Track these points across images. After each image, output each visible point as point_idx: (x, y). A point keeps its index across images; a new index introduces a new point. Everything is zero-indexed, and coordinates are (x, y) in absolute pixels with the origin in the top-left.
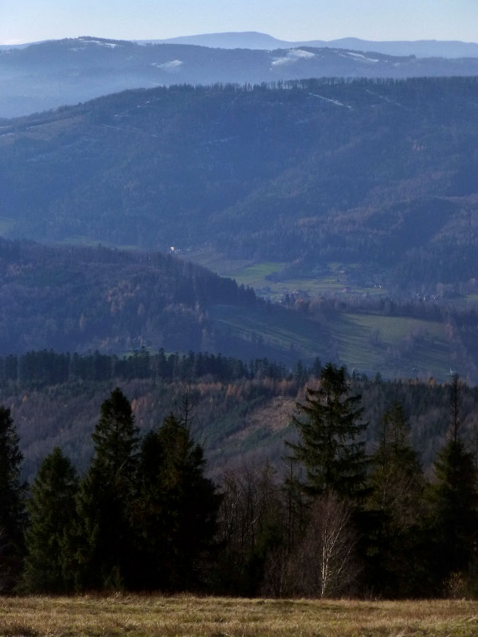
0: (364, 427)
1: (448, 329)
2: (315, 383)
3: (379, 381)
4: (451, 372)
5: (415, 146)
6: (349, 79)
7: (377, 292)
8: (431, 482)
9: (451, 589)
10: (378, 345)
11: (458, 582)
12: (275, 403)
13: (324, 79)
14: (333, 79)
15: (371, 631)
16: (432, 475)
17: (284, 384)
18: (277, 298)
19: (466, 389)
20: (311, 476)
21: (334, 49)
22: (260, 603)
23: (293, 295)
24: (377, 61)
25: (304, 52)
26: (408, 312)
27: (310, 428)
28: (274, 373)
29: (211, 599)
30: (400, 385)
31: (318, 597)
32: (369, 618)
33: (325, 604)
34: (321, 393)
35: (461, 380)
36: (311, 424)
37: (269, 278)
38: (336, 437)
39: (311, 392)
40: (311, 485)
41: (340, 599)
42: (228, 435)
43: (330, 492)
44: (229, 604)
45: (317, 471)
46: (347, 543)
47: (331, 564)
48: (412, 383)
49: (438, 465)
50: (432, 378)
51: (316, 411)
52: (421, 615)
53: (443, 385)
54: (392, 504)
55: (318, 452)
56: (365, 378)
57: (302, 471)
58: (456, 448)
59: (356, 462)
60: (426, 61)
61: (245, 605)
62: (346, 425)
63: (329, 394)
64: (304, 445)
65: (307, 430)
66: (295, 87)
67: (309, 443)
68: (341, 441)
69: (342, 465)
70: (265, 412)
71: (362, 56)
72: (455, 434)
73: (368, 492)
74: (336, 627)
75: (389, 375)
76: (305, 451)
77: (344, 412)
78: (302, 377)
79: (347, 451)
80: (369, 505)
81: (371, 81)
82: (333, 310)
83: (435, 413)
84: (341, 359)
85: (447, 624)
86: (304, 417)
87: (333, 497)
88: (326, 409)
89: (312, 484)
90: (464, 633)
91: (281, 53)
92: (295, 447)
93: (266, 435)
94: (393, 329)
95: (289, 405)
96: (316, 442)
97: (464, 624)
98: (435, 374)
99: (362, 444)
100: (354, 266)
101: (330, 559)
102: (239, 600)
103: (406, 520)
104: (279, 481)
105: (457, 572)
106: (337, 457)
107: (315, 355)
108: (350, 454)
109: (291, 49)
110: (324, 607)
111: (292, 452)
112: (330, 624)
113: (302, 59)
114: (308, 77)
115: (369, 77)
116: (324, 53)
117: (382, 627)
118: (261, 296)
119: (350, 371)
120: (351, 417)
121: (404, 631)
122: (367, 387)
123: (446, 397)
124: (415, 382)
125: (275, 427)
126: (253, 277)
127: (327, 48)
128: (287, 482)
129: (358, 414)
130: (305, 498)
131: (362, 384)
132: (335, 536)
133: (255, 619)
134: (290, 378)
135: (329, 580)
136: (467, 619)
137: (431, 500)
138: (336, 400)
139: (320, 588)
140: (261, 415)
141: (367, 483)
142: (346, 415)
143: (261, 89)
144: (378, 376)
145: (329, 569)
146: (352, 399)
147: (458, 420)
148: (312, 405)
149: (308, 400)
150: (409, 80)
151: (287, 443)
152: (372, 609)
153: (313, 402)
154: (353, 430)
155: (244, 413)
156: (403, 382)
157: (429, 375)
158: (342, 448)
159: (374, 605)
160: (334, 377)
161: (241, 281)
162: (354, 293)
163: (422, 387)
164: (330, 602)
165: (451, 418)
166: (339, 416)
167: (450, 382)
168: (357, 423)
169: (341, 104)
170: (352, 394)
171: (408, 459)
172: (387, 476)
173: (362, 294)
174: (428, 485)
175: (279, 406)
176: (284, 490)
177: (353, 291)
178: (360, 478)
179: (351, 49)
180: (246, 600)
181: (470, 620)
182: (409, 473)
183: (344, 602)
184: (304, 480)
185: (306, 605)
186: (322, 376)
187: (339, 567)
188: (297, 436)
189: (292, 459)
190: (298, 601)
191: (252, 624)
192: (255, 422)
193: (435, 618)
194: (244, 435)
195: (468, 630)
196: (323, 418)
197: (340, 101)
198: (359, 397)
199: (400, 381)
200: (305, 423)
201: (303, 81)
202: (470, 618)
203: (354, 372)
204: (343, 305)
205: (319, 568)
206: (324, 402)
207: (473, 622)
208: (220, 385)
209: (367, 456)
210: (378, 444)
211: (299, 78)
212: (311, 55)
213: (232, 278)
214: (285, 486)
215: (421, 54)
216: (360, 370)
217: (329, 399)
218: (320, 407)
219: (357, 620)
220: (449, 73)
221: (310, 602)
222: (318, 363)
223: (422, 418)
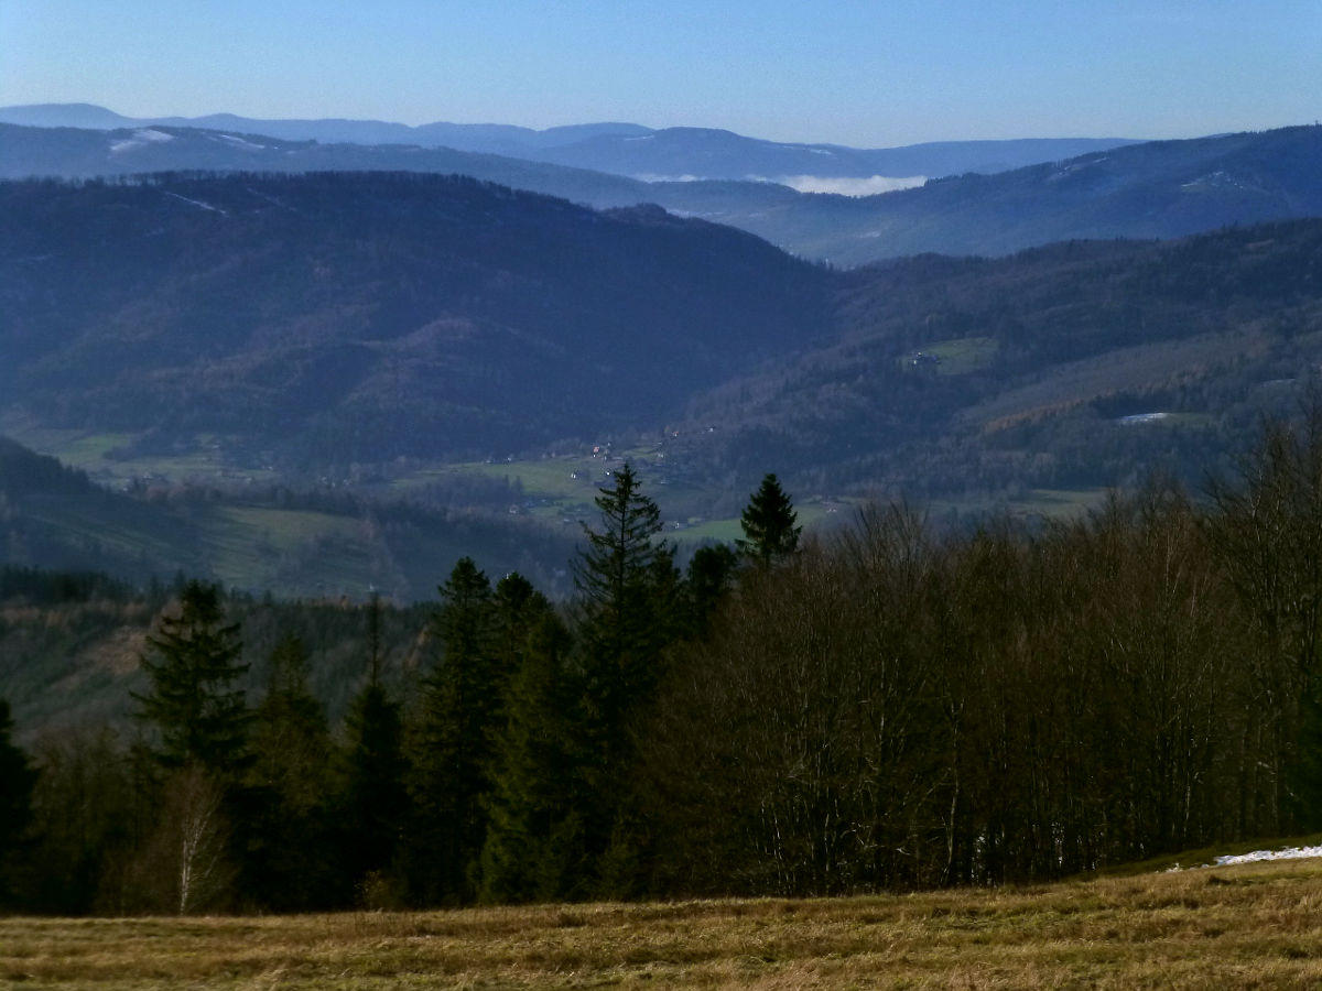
0: (245, 669)
1: (368, 527)
2: (175, 607)
3: (268, 602)
4: (371, 588)
5: (317, 270)
6: (222, 172)
7: (264, 475)
8: (340, 745)
9: (367, 894)
10: (268, 551)
11: (377, 886)
12: (118, 636)
13: (186, 172)
14: (200, 172)
15: (238, 965)
16: (341, 736)
17: (131, 609)
18: (121, 484)
19: (392, 611)
20: (168, 741)
21: (202, 130)
22: (88, 925)
23: (144, 480)
24: (262, 147)
25: (155, 132)
26: (311, 503)
27: (166, 673)
28: (117, 592)
29: (17, 920)
30: (298, 607)
31: (174, 912)
32: (239, 945)
33: (180, 924)
34: (182, 621)
35: (384, 601)
36: (167, 666)
37: (108, 456)
38: (204, 685)
39: (168, 621)
40: (169, 754)
41: (203, 915)
42: (49, 682)
43: (195, 761)
44: (43, 928)
45: (176, 732)
46: (218, 833)
47: (197, 864)
48: (316, 604)
49: (351, 722)
50: (344, 597)
51: (175, 648)
52: (313, 939)
53: (360, 607)
54: (284, 778)
55: (177, 706)
56: (248, 598)
57: (154, 735)
58: (375, 693)
59: (232, 719)
60: (330, 148)
61: (66, 927)
62: (218, 665)
63: (193, 622)
64: (156, 696)
65: (161, 676)
66: (145, 184)
67: (164, 694)
68: (211, 690)
69: (213, 724)
70: (103, 649)
71: (241, 140)
72: (374, 677)
73: (250, 761)
74: (189, 961)
75: (283, 594)
76: (159, 705)
77: (216, 649)
78: (158, 596)
79: (220, 704)
80: (251, 779)
81: (254, 175)
82: (203, 502)
83: (349, 646)
84: (215, 571)
85: (347, 952)
86: (159, 658)
87: (199, 770)
88: (190, 644)
89: (167, 751)
90: (370, 964)
91: (123, 134)
92: (143, 700)
93: (104, 682)
94: (290, 528)
95: (137, 638)
96: (175, 693)
97: (371, 951)
98: (347, 590)
99: (241, 693)
100: (233, 438)
101: (194, 857)
102: (58, 921)
103: (304, 798)
104: (121, 748)
105: (374, 870)
106: (204, 713)
107: (177, 566)
108: (224, 708)
109: (139, 128)
110: (180, 927)
111: (141, 708)
112: (181, 956)
113: (155, 144)
114: (164, 168)
115: (250, 170)
116: (187, 135)
117: (252, 960)
118: (97, 482)
119: (229, 588)
120: (226, 655)
121: (284, 965)
122: (252, 612)
123: (363, 624)
124: (321, 604)
125: (118, 671)
126: (86, 454)
127: (190, 128)
128: (134, 749)
129: (236, 651)
130: (160, 772)
131: (245, 607)
132: (201, 824)
133: (73, 952)
134: (140, 600)
135: (192, 886)
136: (375, 944)
137: (339, 770)
138: (205, 632)
139: (178, 898)
140: (97, 655)
141: (247, 748)
142: (218, 653)
143: (95, 186)
144: (268, 595)
145: (192, 872)
146: (229, 631)
147: (378, 656)
148: (169, 640)
149: (162, 632)
150: (308, 174)
151: (132, 694)
152: (249, 930)
153: (171, 636)
154: (229, 674)
155: (73, 651)
156: (303, 603)
157: (341, 593)
158: (213, 701)
159: (252, 922)
160: (202, 600)
161: (67, 459)
162: (233, 477)
163: (330, 610)
164: (190, 921)
165: (369, 653)
166: (207, 654)
167: (368, 601)
168: (235, 663)
169: (210, 208)
170: (225, 624)
171: (306, 714)
172: (277, 738)
173: (244, 478)
174: (336, 749)
175: (124, 640)
176: (128, 760)
177: (231, 474)
178: (238, 742)
179: (225, 129)
180: (69, 921)
181: (380, 945)
182: (309, 732)
183: (209, 920)
184: (158, 746)
185: (155, 925)
186: (184, 599)
187: (206, 868)
188: (147, 684)
189: (142, 716)
190: (143, 920)
191: (68, 960)
192: (90, 664)
193: (330, 945)
194: (73, 682)
195: (375, 961)
196: (186, 657)
197: (211, 204)
198: (238, 627)
199: (299, 602)
200: (158, 666)
201: (156, 175)
202: (380, 942)
203: (233, 591)
204: (218, 495)
205: (178, 870)
206: (187, 635)
207: (383, 948)
208: (36, 612)
209: (249, 710)
210: (264, 693)
211: (152, 169)
212: (167, 137)
213: (55, 455)
214: (131, 755)
215: (324, 138)
216: (242, 587)
217: (194, 630)
218: (181, 642)
219: (219, 949)
220: (366, 166)
221: (161, 920)
222: (180, 577)
223: (329, 654)
